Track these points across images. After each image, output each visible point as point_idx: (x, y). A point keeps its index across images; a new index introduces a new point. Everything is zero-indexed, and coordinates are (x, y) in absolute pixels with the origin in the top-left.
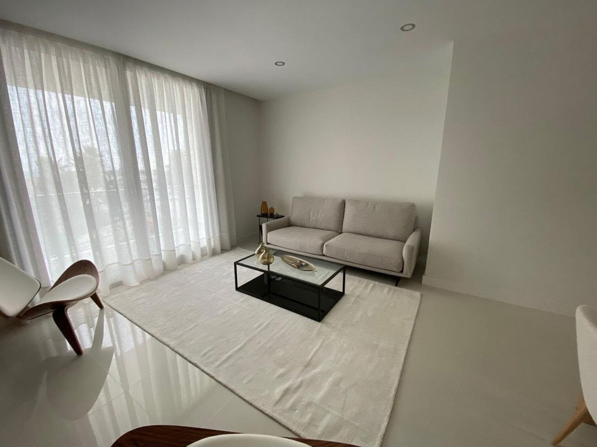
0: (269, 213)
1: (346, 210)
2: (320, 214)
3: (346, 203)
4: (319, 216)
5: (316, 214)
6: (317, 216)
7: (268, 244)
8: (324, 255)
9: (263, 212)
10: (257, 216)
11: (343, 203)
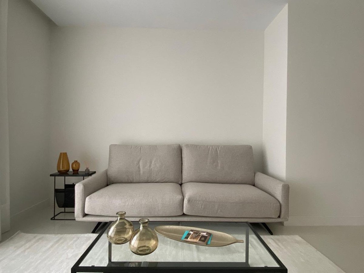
0: (71, 170)
1: (183, 156)
2: (153, 163)
3: (183, 149)
4: (152, 166)
5: (148, 164)
6: (150, 166)
7: (85, 215)
8: (184, 215)
9: (61, 169)
10: (51, 175)
11: (180, 150)
